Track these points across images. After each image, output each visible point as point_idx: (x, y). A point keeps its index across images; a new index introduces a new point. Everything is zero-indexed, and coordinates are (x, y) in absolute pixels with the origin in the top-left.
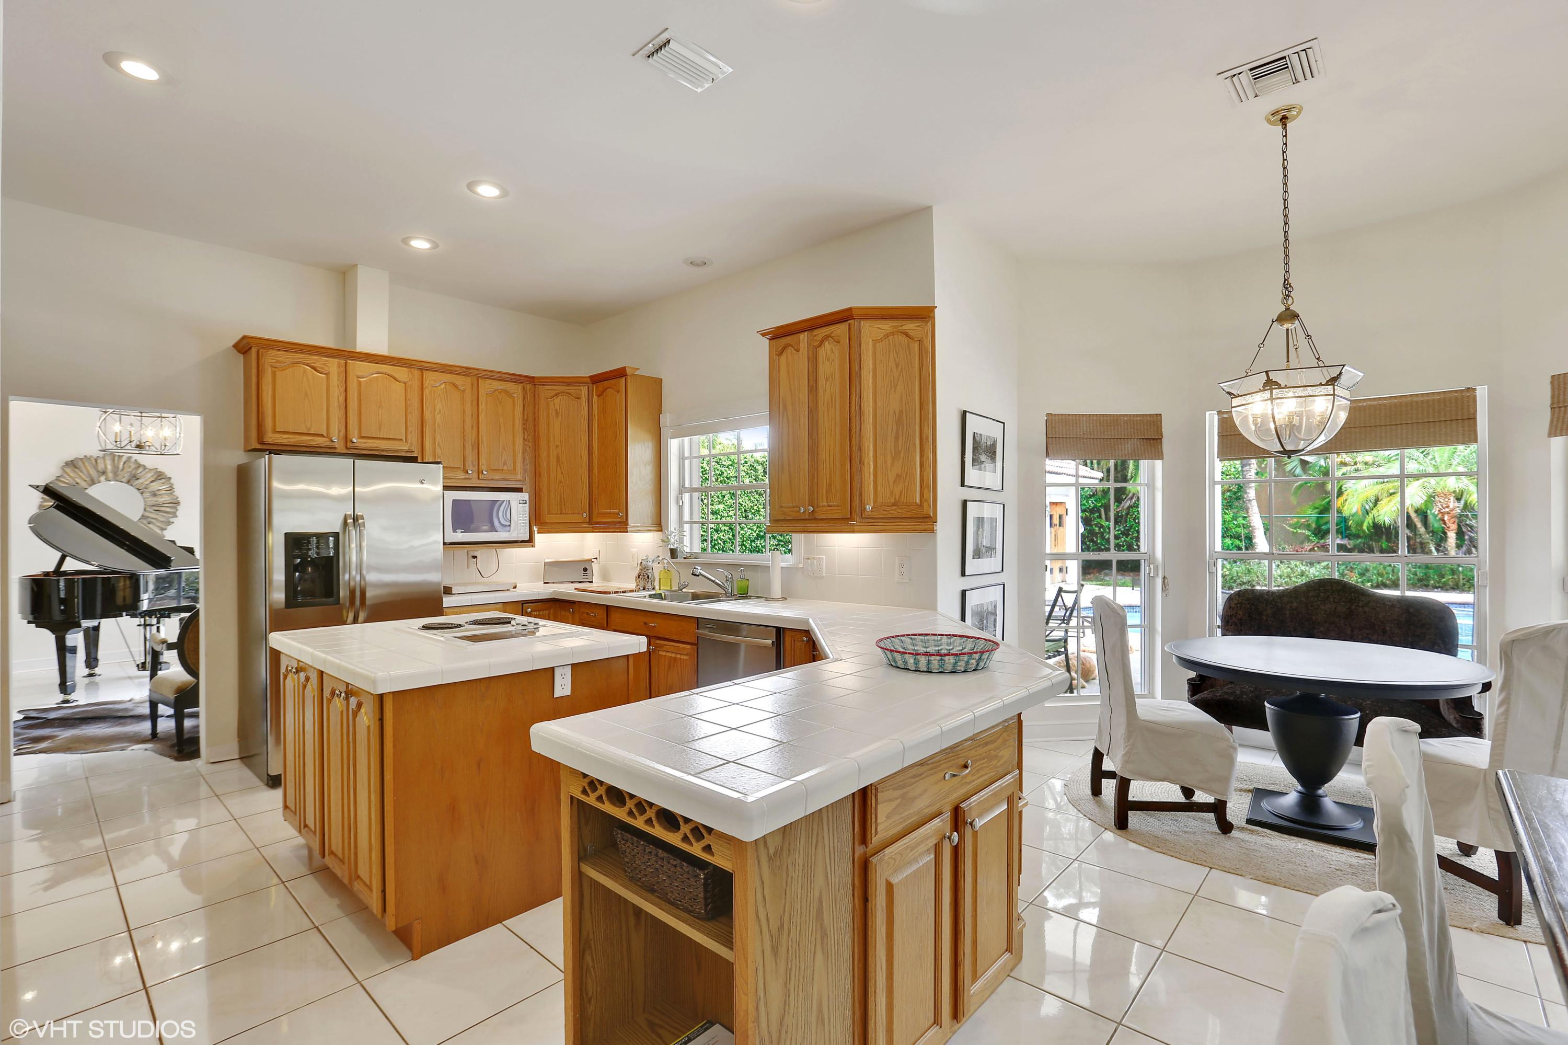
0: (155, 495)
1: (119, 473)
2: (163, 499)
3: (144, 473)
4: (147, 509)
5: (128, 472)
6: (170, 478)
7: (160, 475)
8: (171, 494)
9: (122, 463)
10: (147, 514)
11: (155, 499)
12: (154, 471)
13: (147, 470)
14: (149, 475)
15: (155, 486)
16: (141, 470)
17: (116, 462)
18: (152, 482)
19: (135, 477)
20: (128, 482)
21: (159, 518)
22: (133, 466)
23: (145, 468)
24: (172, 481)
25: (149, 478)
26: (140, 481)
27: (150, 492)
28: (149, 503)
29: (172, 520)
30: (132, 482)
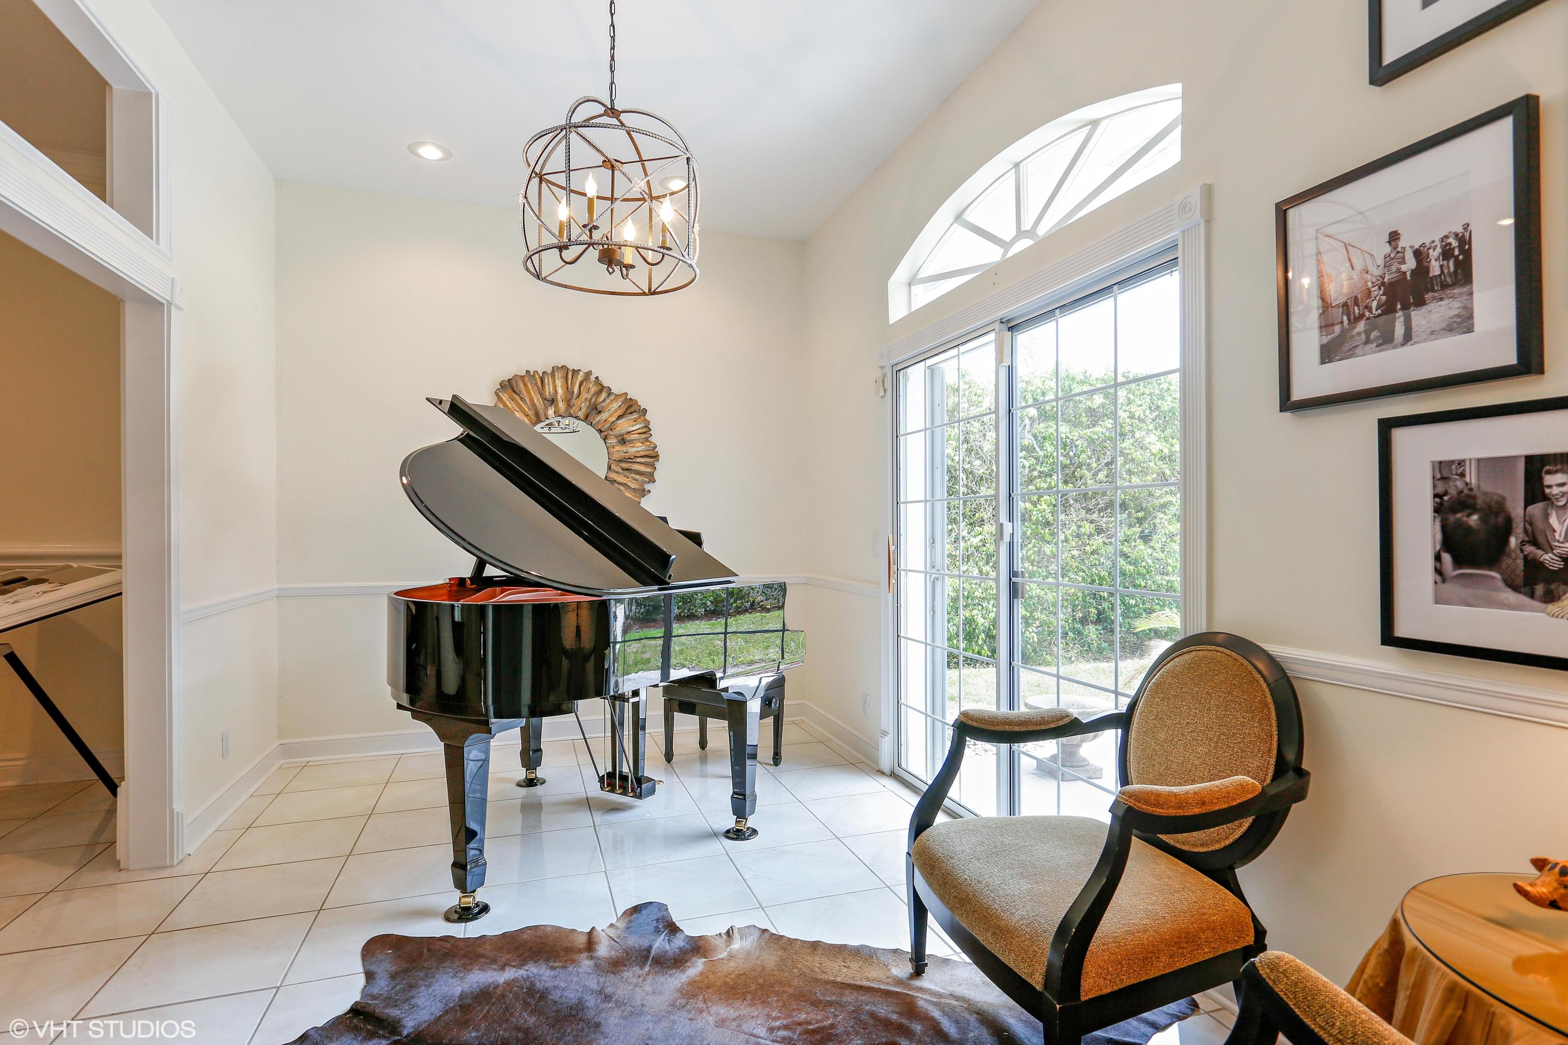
0: (623, 441)
1: (573, 401)
2: (634, 449)
3: (608, 401)
4: (613, 467)
5: (586, 399)
6: (645, 411)
7: (631, 406)
8: (647, 440)
9: (578, 384)
10: (613, 476)
11: (624, 449)
12: (623, 399)
13: (612, 397)
14: (616, 405)
15: (625, 426)
16: (604, 395)
17: (570, 382)
18: (620, 417)
19: (596, 409)
20: (586, 418)
21: (629, 484)
22: (593, 389)
23: (610, 393)
24: (648, 417)
25: (616, 411)
26: (604, 416)
27: (616, 437)
28: (616, 456)
29: (647, 487)
30: (591, 418)
